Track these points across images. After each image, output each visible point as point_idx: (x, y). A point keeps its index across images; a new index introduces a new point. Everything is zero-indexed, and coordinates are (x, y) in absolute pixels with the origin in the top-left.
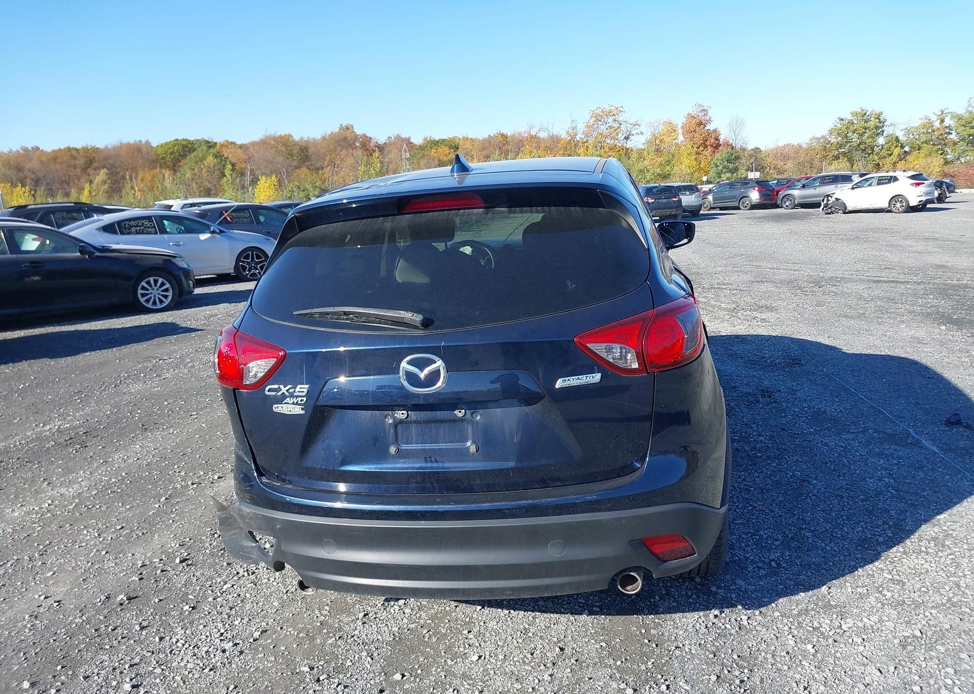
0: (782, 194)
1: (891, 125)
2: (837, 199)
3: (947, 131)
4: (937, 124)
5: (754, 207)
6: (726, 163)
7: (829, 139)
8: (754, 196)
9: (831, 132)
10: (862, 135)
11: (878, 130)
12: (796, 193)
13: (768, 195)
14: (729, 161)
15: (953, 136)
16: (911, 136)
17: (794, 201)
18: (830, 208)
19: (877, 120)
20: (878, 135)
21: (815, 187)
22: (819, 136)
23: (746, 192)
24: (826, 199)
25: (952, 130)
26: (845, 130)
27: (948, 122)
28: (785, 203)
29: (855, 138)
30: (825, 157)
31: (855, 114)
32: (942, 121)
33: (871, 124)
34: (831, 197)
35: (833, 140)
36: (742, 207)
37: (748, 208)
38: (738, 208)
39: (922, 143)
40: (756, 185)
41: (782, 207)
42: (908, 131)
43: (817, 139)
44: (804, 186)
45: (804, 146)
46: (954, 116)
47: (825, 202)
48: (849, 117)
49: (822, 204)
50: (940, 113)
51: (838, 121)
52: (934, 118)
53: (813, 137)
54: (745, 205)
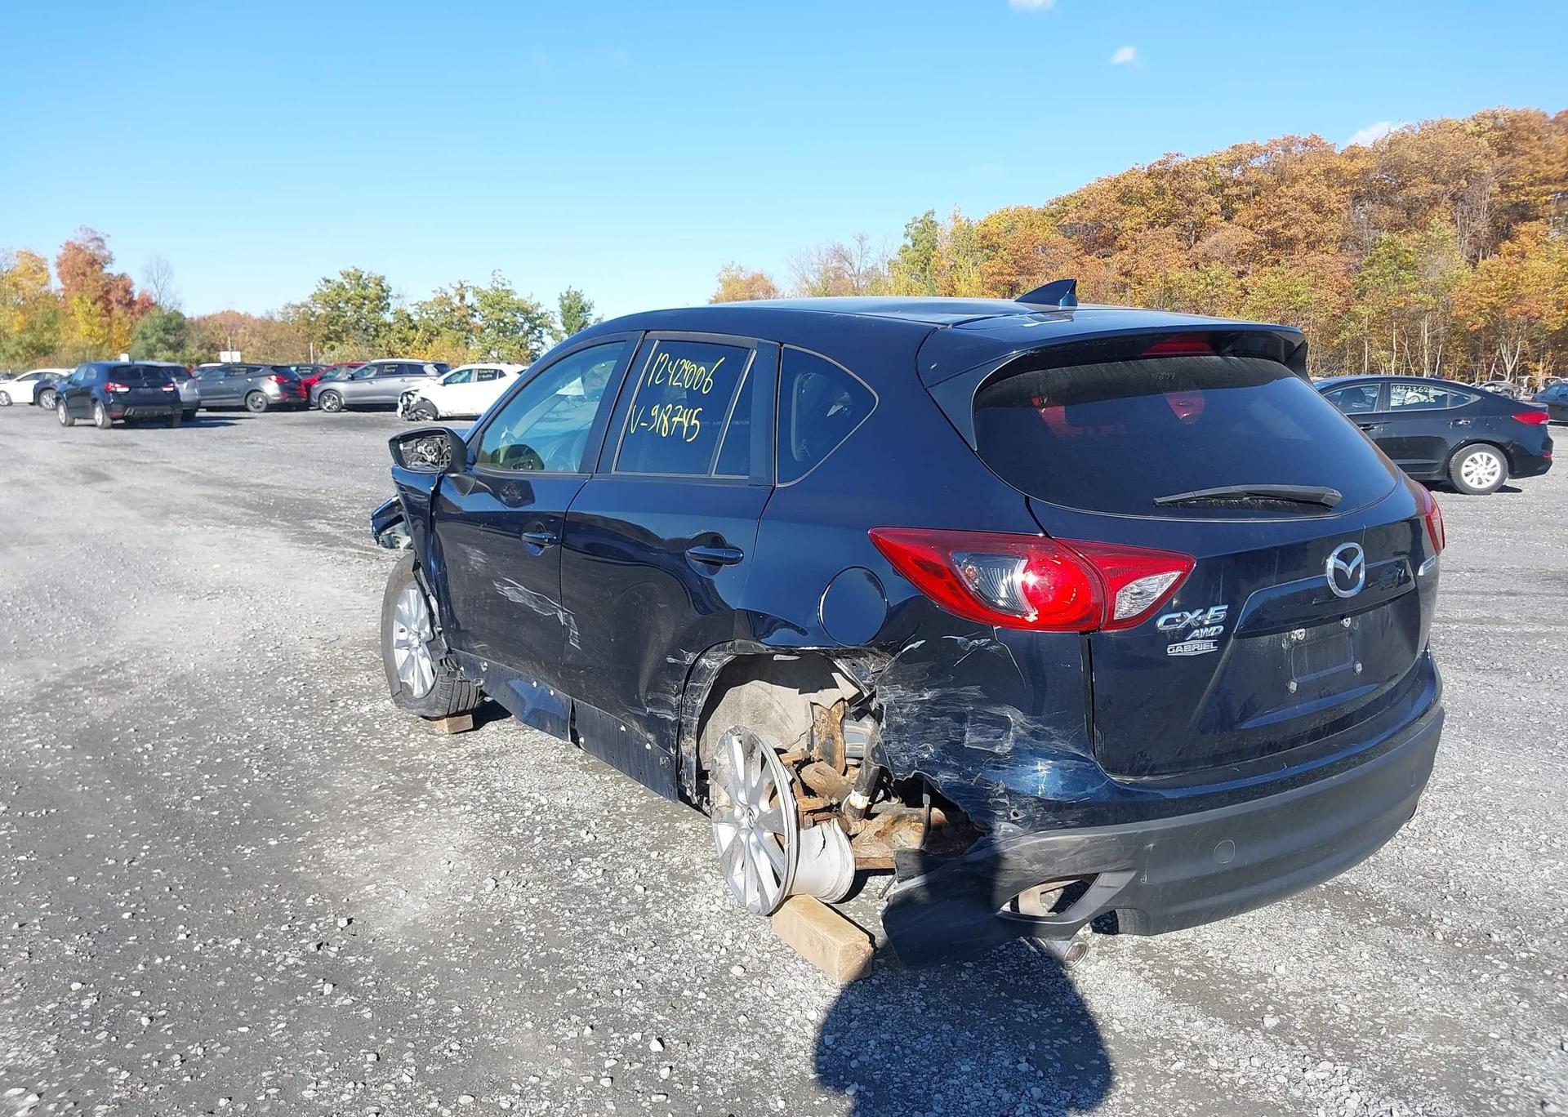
0: (318, 388)
1: (398, 297)
2: (424, 399)
3: (470, 312)
4: (456, 301)
5: (272, 407)
6: (161, 334)
7: (313, 310)
8: (271, 388)
9: (314, 298)
10: (360, 307)
11: (381, 299)
12: (341, 387)
13: (292, 389)
14: (166, 331)
15: (477, 320)
16: (424, 314)
17: (340, 400)
18: (415, 412)
19: (379, 288)
20: (382, 309)
21: (370, 380)
22: (299, 304)
23: (257, 384)
24: (405, 398)
25: (476, 311)
26: (334, 297)
27: (470, 299)
28: (325, 402)
29: (350, 314)
30: (310, 336)
31: (346, 275)
32: (462, 298)
33: (372, 291)
34: (413, 395)
35: (320, 311)
36: (251, 408)
37: (263, 408)
38: (244, 409)
39: (442, 325)
40: (273, 372)
41: (320, 409)
42: (422, 307)
43: (293, 306)
44: (352, 378)
45: (278, 318)
46: (476, 293)
47: (405, 402)
48: (339, 279)
49: (400, 405)
50: (458, 286)
51: (323, 283)
52: (452, 292)
53: (289, 304)
54: (256, 404)
